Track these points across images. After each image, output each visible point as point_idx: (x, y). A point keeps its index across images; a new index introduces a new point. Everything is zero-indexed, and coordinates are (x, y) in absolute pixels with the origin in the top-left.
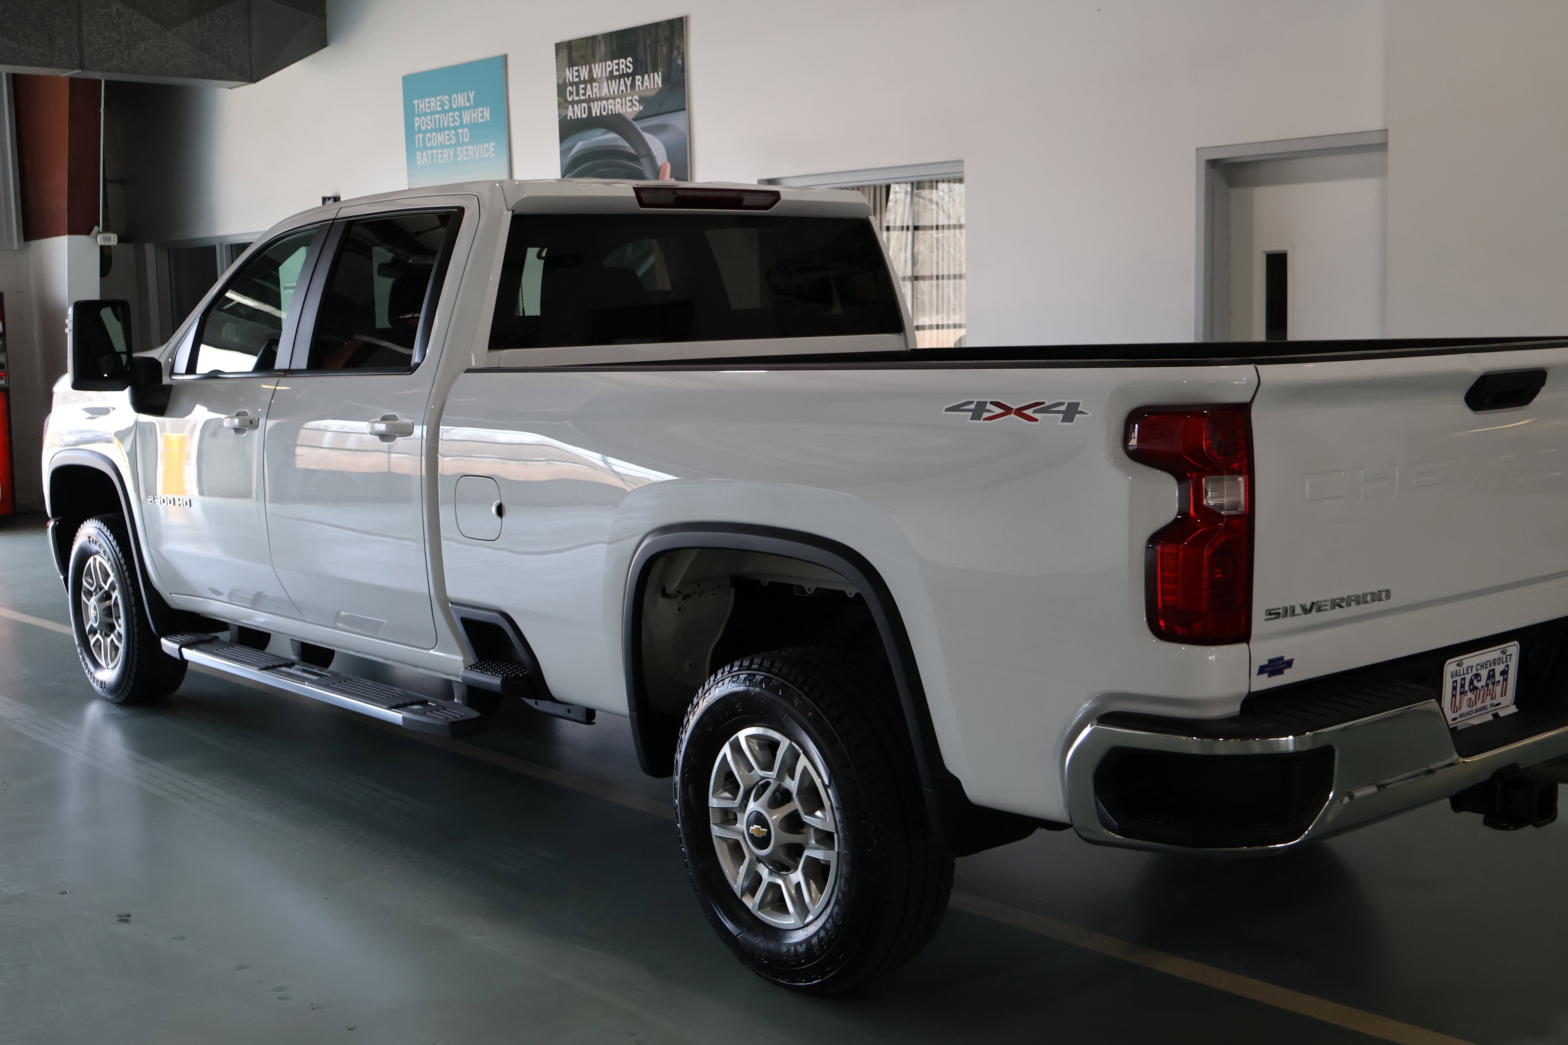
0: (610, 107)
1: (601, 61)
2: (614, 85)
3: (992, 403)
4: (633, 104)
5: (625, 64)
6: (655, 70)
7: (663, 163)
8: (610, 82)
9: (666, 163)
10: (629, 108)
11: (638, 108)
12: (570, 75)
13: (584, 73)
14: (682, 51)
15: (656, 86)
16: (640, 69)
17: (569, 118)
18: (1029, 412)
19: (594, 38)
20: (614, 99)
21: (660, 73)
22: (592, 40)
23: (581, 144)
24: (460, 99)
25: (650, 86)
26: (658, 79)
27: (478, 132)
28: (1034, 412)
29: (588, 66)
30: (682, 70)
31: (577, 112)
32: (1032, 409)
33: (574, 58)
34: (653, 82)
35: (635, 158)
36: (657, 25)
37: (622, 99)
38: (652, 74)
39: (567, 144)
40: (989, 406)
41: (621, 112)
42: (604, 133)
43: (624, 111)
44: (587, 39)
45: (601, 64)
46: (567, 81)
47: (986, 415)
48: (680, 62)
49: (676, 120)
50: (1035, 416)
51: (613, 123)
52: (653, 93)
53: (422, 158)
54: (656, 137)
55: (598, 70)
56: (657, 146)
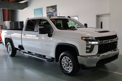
5: (52, 8)
8: (51, 10)
10: (52, 12)
12: (47, 9)
13: (49, 9)
14: (56, 7)
16: (53, 9)
22: (49, 7)
23: (48, 14)
24: (39, 11)
27: (40, 13)
30: (56, 9)
31: (48, 12)
34: (54, 10)
49: (56, 12)
51: (51, 13)
53: (35, 15)
56: (54, 14)
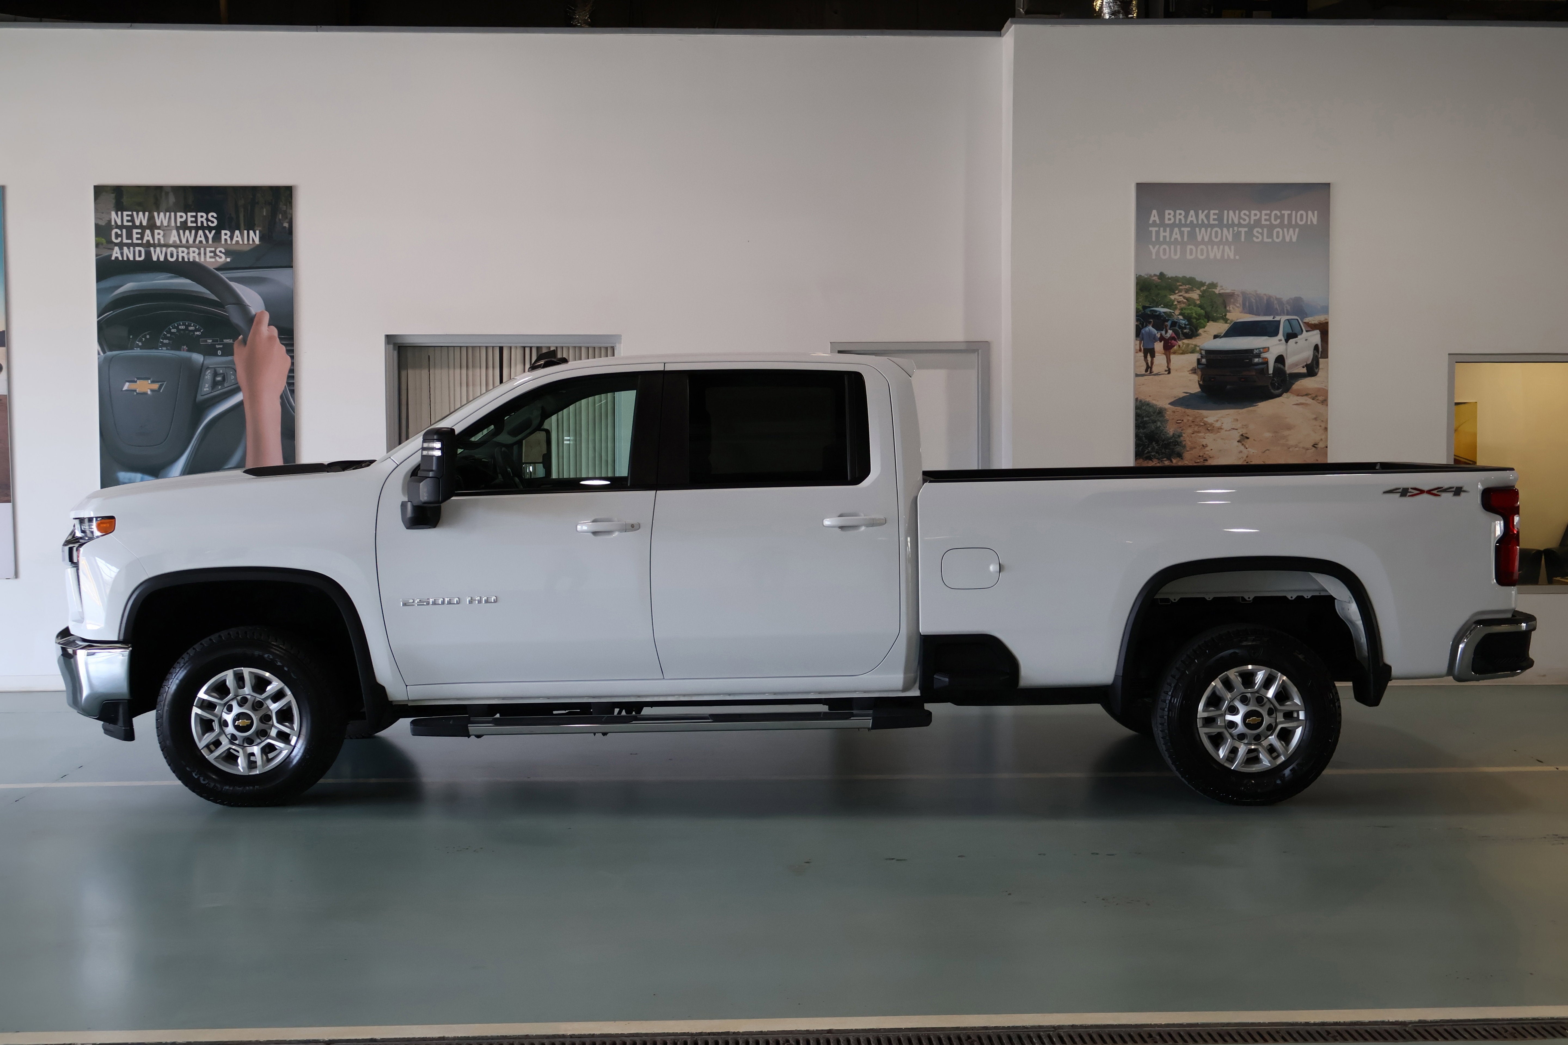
0: (180, 255)
1: (168, 210)
2: (188, 236)
3: (1411, 488)
4: (216, 255)
5: (206, 218)
6: (250, 227)
7: (259, 311)
8: (181, 232)
9: (262, 312)
10: (210, 258)
11: (223, 259)
12: (115, 217)
13: (141, 218)
14: (289, 216)
15: (251, 242)
16: (228, 224)
17: (113, 258)
18: (1435, 492)
19: (159, 189)
20: (188, 248)
21: (257, 232)
23: (132, 284)
25: (243, 241)
26: (255, 237)
28: (1438, 492)
29: (147, 214)
30: (290, 233)
31: (128, 254)
32: (1436, 491)
33: (125, 203)
34: (246, 239)
35: (220, 305)
36: (254, 189)
37: (199, 249)
38: (246, 232)
39: (108, 283)
40: (1410, 490)
41: (197, 260)
42: (171, 278)
43: (202, 260)
44: (147, 189)
45: (168, 214)
46: (113, 223)
47: (1409, 494)
48: (286, 225)
49: (275, 275)
50: (1438, 493)
51: (185, 269)
52: (247, 248)
54: (250, 288)
55: (161, 219)
56: (250, 296)
